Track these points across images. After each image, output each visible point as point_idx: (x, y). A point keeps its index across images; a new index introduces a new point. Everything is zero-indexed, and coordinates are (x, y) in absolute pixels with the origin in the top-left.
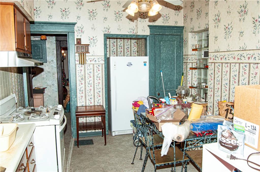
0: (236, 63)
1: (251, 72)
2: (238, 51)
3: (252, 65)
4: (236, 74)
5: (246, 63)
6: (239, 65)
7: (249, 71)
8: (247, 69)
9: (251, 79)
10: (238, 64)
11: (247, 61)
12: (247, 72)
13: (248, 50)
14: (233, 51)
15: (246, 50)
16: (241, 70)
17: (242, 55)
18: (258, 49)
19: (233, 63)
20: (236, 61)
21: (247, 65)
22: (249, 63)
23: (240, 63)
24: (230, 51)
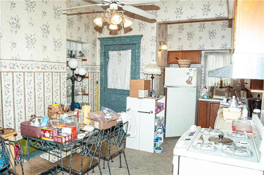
0: (40, 72)
1: (54, 79)
2: (42, 61)
3: (54, 73)
4: (41, 82)
5: (49, 72)
6: (44, 73)
7: (52, 78)
8: (50, 76)
9: (54, 84)
10: (42, 73)
11: (50, 70)
12: (50, 79)
13: (50, 62)
14: (37, 61)
15: (49, 62)
16: (46, 78)
17: (46, 65)
18: (58, 62)
19: (37, 72)
20: (40, 70)
21: (50, 74)
22: (52, 72)
23: (44, 72)
24: (34, 61)
